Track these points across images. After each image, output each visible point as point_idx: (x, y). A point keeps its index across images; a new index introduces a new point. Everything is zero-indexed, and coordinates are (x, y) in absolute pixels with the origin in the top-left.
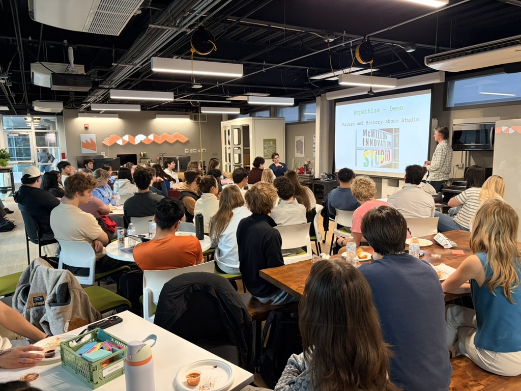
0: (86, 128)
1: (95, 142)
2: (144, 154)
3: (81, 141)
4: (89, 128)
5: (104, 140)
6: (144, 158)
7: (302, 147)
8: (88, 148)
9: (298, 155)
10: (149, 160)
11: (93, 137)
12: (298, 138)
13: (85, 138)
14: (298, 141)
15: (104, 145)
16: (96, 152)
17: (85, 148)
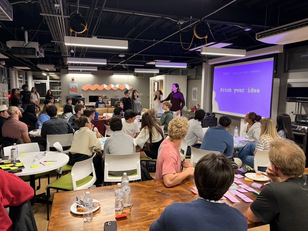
0: (73, 80)
1: (77, 88)
2: (105, 96)
3: (70, 87)
4: (74, 80)
5: (82, 87)
6: (105, 98)
7: (196, 94)
8: (73, 91)
9: (193, 99)
10: (108, 99)
11: (76, 85)
12: (194, 89)
13: (72, 85)
14: (194, 91)
15: (82, 90)
16: (77, 94)
17: (71, 91)
